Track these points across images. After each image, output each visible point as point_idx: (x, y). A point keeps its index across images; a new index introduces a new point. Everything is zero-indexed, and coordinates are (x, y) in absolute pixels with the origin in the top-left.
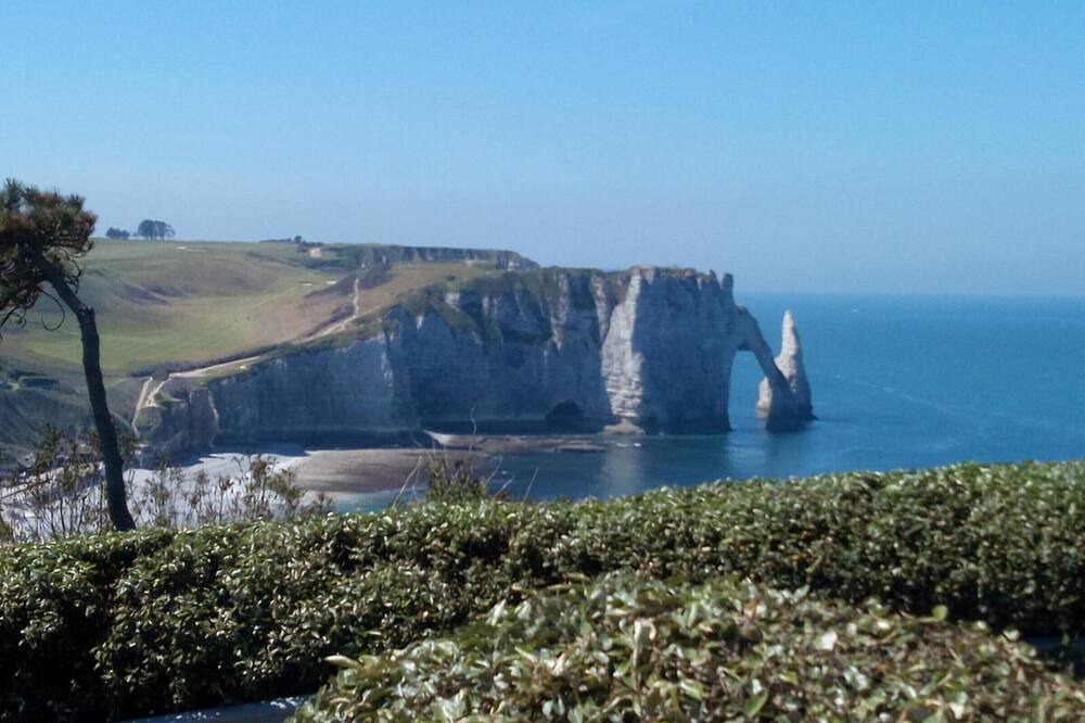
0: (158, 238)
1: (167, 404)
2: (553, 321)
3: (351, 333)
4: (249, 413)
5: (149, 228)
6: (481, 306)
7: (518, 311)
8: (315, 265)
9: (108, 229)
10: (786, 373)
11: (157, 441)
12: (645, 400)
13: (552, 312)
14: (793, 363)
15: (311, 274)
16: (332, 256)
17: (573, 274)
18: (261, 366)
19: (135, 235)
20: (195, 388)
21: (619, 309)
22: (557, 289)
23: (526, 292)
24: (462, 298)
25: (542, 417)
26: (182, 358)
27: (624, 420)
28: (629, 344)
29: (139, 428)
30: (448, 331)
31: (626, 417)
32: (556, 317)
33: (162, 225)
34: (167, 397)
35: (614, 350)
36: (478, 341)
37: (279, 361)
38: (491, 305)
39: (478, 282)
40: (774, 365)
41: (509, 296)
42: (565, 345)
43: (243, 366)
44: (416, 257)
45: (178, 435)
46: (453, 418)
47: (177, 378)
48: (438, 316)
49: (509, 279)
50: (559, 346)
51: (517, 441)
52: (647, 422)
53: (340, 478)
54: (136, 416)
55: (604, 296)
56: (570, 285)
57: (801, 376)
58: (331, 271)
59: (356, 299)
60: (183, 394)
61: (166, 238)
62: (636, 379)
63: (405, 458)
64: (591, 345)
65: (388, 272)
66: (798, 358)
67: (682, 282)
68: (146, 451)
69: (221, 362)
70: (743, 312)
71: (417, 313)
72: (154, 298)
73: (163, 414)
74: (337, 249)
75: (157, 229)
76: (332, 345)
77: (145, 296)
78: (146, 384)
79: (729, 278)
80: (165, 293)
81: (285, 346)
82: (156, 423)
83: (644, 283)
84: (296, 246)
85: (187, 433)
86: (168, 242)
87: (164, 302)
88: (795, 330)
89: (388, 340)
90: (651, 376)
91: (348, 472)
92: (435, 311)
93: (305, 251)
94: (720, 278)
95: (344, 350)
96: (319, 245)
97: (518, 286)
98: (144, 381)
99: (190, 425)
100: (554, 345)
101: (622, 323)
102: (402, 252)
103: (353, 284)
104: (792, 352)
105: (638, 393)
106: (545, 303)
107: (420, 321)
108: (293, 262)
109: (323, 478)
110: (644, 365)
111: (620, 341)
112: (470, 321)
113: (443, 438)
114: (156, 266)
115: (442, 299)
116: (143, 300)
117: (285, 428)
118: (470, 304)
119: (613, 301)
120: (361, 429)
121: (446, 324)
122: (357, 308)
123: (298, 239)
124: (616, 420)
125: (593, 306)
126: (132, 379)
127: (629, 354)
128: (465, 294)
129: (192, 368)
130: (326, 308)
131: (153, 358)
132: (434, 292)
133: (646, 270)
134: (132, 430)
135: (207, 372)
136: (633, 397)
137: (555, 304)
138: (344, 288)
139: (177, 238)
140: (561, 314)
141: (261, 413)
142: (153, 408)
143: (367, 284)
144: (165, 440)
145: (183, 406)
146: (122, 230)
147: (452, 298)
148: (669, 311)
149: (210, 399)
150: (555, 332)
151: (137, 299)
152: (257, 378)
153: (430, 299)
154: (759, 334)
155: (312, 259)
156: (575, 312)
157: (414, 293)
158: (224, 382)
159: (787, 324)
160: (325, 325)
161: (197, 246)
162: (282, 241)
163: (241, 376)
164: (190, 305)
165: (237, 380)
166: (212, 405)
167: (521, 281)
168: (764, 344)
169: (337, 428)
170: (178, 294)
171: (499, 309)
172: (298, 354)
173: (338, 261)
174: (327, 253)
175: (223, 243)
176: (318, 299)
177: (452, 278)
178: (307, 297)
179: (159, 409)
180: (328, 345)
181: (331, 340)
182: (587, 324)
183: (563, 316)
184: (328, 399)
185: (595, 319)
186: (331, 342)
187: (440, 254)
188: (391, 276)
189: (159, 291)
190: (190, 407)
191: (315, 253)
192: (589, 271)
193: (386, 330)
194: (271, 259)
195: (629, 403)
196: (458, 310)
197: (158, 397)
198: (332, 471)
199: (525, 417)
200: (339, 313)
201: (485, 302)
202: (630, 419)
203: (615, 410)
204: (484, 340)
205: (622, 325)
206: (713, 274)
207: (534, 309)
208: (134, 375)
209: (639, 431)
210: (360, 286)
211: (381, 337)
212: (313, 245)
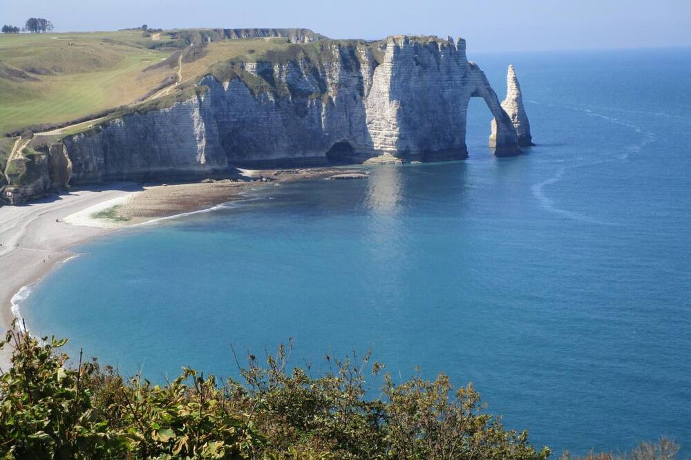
0: (41, 31)
1: (31, 157)
2: (329, 80)
3: (171, 97)
4: (95, 161)
5: (34, 24)
6: (272, 71)
7: (302, 74)
8: (154, 46)
9: (3, 26)
10: (510, 113)
11: (24, 185)
12: (401, 138)
13: (327, 74)
14: (515, 104)
15: (150, 53)
16: (168, 39)
17: (342, 44)
18: (104, 125)
19: (23, 30)
20: (54, 144)
21: (378, 69)
22: (332, 56)
23: (307, 60)
24: (258, 67)
25: (324, 154)
26: (46, 121)
27: (385, 153)
28: (387, 95)
29: (9, 175)
30: (249, 92)
31: (388, 151)
32: (330, 77)
33: (44, 21)
34: (32, 151)
35: (376, 100)
36: (271, 99)
37: (117, 121)
38: (281, 71)
39: (271, 54)
40: (501, 107)
41: (295, 64)
42: (339, 99)
43: (90, 125)
44: (234, 36)
45: (40, 180)
46: (256, 158)
47: (39, 136)
48: (240, 80)
49: (294, 50)
50: (334, 100)
51: (304, 173)
52: (403, 154)
53: (162, 207)
54: (7, 167)
55: (367, 60)
56: (340, 52)
57: (522, 114)
58: (166, 50)
59: (180, 71)
60: (44, 149)
61: (47, 31)
62: (394, 121)
63: (216, 189)
64: (358, 96)
65: (204, 49)
66: (519, 100)
67: (426, 46)
68: (15, 192)
69: (74, 123)
70: (474, 67)
71: (224, 79)
72: (28, 77)
73: (28, 164)
74: (173, 34)
75: (40, 25)
76: (158, 106)
77: (21, 75)
78: (17, 142)
79: (462, 42)
80: (39, 73)
81: (122, 108)
82: (23, 171)
83: (397, 49)
84: (142, 32)
85: (47, 177)
86: (48, 34)
87: (35, 79)
88: (515, 79)
89: (200, 101)
90: (404, 118)
91: (170, 202)
92: (238, 77)
93: (148, 36)
94: (456, 43)
95: (167, 110)
96: (160, 30)
97: (301, 55)
98: (15, 140)
99: (51, 172)
100: (330, 99)
101: (382, 80)
102: (222, 33)
103: (177, 59)
104: (514, 97)
105: (396, 132)
106: (323, 68)
107: (226, 85)
108: (139, 45)
109: (149, 207)
110: (399, 111)
111: (380, 94)
112: (265, 83)
113: (248, 173)
114: (30, 53)
115: (243, 67)
116: (18, 79)
117: (126, 171)
118: (265, 71)
119: (375, 64)
120: (181, 169)
121: (246, 86)
122: (181, 78)
123: (145, 27)
124: (378, 153)
125: (358, 67)
126: (6, 138)
127: (387, 102)
128: (260, 63)
129: (52, 128)
130: (157, 78)
131: (23, 122)
132: (236, 63)
133: (398, 39)
134: (5, 177)
135: (62, 131)
136: (391, 136)
137: (330, 68)
138: (172, 63)
139: (54, 31)
140: (334, 75)
141: (105, 160)
142: (21, 160)
143: (187, 59)
144: (29, 183)
145: (43, 157)
146: (13, 27)
147: (250, 67)
148: (417, 69)
149: (65, 151)
150: (330, 88)
151: (15, 78)
152: (101, 133)
153: (234, 68)
154: (487, 84)
155: (154, 42)
156: (345, 73)
157: (222, 64)
158: (75, 138)
159: (510, 75)
160: (156, 91)
161: (66, 36)
162: (134, 29)
163: (88, 133)
164: (56, 81)
165: (86, 136)
166: (66, 156)
167: (304, 51)
168: (490, 90)
169: (164, 168)
170: (48, 73)
171: (287, 74)
172: (131, 115)
173: (172, 42)
174: (164, 37)
175: (88, 33)
176: (152, 72)
177: (252, 52)
178: (145, 70)
179: (24, 160)
180: (155, 106)
181: (157, 102)
182: (355, 82)
183: (336, 76)
184: (157, 147)
185: (361, 78)
186: (157, 104)
187: (251, 34)
188: (206, 52)
189: (33, 71)
190: (50, 158)
191: (155, 37)
192: (355, 41)
193: (198, 93)
194: (121, 43)
195: (389, 140)
196: (255, 75)
197: (24, 151)
198: (157, 202)
199: (312, 154)
200: (166, 82)
201: (276, 69)
202: (391, 152)
203: (377, 145)
204: (276, 96)
205: (381, 81)
206: (451, 40)
207: (314, 72)
208: (8, 136)
209: (398, 161)
210: (183, 61)
211: (194, 99)
212: (155, 31)
